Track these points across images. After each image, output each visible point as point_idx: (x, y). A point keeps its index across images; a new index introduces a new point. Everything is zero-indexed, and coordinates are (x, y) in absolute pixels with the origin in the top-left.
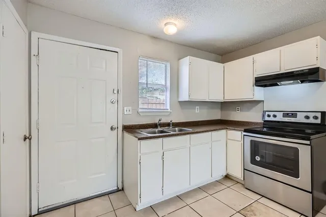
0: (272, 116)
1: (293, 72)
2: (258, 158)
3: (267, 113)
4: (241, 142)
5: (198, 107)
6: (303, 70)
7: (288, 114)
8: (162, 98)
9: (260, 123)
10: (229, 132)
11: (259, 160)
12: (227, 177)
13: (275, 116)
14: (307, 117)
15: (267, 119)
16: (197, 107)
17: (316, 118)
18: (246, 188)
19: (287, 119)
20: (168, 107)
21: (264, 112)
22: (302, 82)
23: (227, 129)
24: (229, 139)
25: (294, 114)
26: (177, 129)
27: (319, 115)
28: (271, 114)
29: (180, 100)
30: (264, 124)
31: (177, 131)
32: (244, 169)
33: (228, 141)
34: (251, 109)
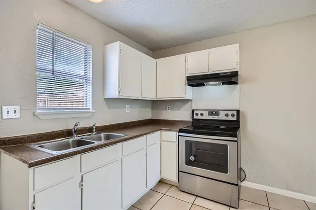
0: (199, 114)
1: (218, 74)
2: (192, 158)
3: (195, 112)
4: (175, 143)
5: (129, 106)
6: (226, 73)
7: (212, 112)
8: (80, 94)
9: (189, 121)
10: (164, 133)
11: (193, 160)
12: (162, 182)
13: (202, 115)
14: (227, 115)
15: (195, 117)
16: (127, 106)
17: (233, 115)
18: (181, 191)
19: (211, 117)
20: (90, 106)
21: (193, 111)
22: (223, 83)
23: (162, 129)
24: (164, 141)
25: (216, 113)
26: (102, 135)
27: (235, 113)
28: (199, 112)
29: (106, 97)
30: (193, 122)
31: (103, 138)
32: (179, 171)
33: (162, 142)
34: (181, 107)
